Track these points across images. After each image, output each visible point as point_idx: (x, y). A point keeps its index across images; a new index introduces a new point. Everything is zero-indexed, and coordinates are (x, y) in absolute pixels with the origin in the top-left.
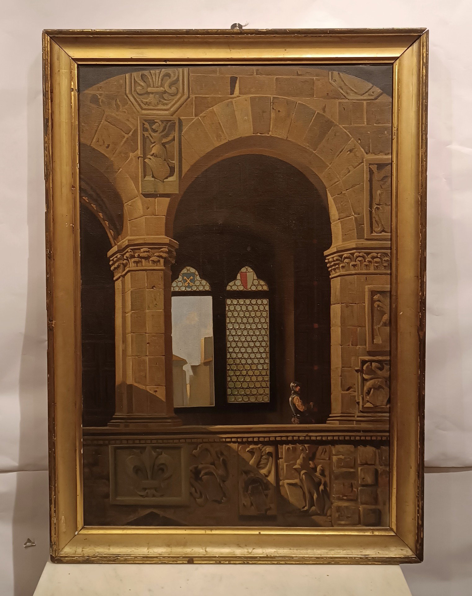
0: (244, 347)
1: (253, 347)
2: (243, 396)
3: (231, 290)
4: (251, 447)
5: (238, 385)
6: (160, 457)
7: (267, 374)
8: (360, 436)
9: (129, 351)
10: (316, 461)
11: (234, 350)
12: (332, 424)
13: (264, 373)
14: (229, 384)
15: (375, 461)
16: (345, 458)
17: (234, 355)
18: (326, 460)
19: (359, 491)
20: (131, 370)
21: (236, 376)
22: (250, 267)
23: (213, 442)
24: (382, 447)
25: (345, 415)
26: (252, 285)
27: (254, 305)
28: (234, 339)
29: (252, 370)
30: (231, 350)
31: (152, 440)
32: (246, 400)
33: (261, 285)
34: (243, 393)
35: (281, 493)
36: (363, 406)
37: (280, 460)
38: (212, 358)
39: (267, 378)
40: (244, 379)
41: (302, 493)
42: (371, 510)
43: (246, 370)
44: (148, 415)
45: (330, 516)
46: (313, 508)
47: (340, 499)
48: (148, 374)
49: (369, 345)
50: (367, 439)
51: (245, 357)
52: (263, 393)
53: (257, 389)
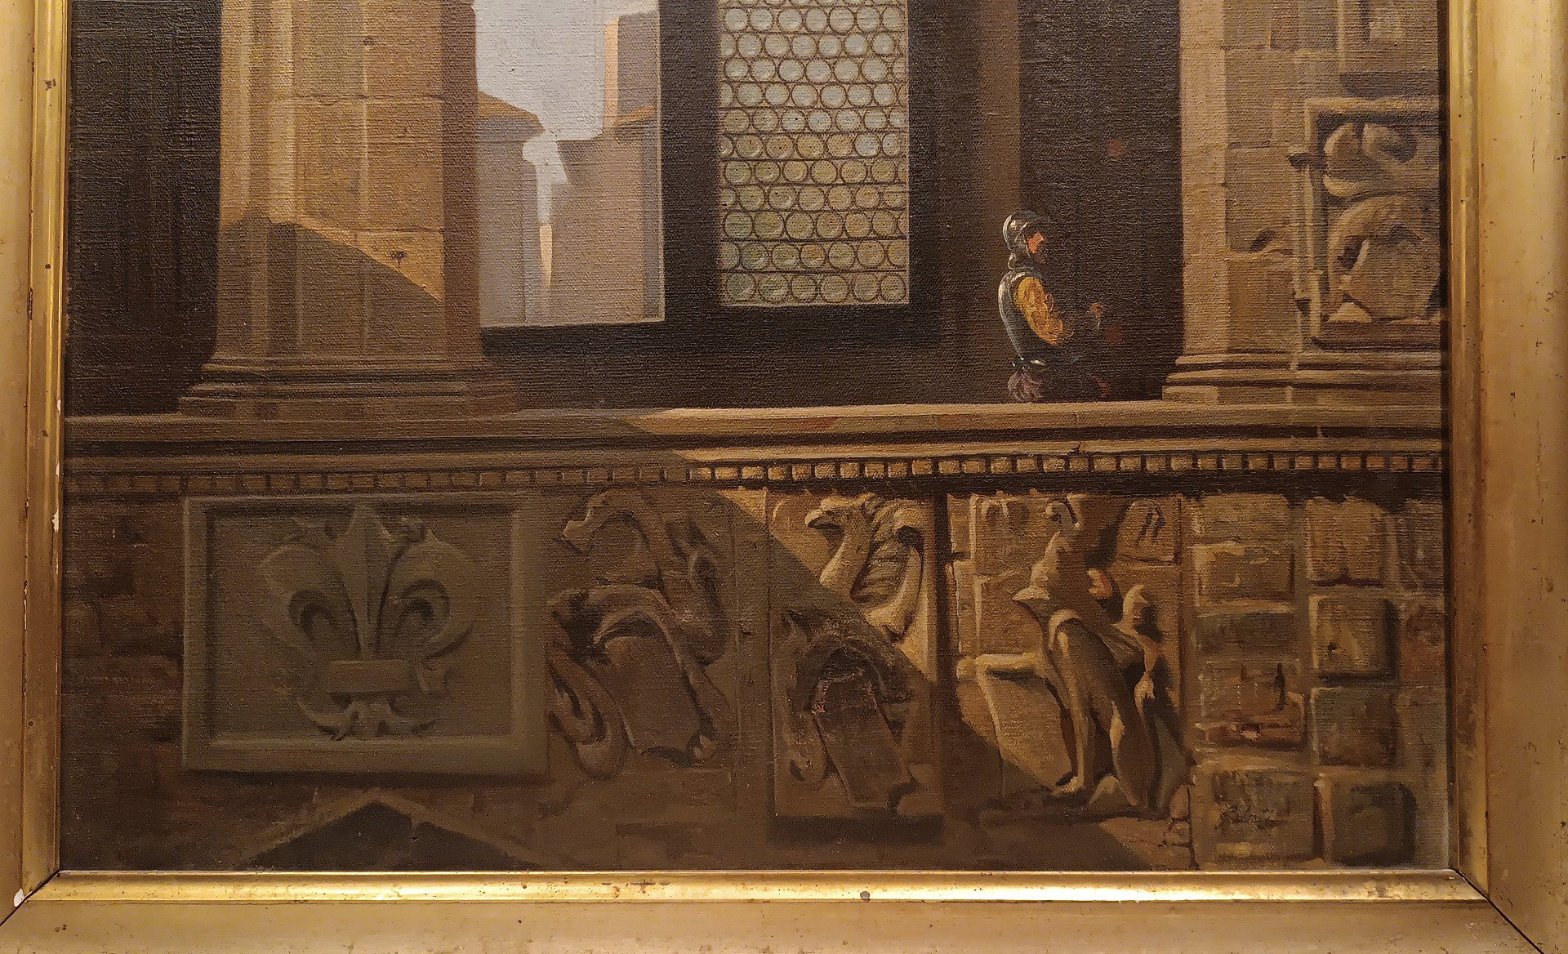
0: (796, 58)
1: (837, 57)
2: (789, 276)
4: (827, 503)
5: (771, 227)
6: (413, 549)
7: (896, 175)
8: (1316, 455)
9: (283, 78)
10: (1118, 568)
11: (750, 71)
12: (1189, 399)
13: (883, 173)
14: (727, 222)
15: (1382, 569)
16: (1249, 555)
17: (751, 95)
18: (1162, 563)
19: (1312, 701)
20: (292, 162)
21: (760, 184)
23: (656, 484)
24: (1409, 502)
25: (1247, 358)
28: (749, 23)
29: (831, 159)
30: (737, 71)
31: (377, 473)
32: (804, 294)
34: (791, 262)
35: (959, 715)
36: (1324, 318)
37: (957, 563)
38: (650, 107)
39: (898, 197)
40: (796, 202)
41: (1054, 716)
42: (1368, 790)
43: (803, 159)
44: (367, 364)
45: (1186, 818)
46: (1109, 783)
47: (1226, 741)
48: (365, 177)
49: (1348, 46)
50: (1344, 466)
51: (799, 103)
52: (880, 265)
53: (854, 244)
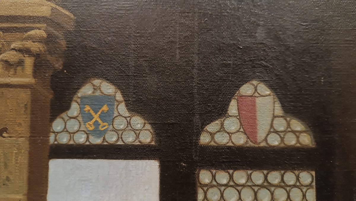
3: (213, 143)
22: (264, 81)
26: (269, 133)
27: (277, 186)
33: (294, 132)
